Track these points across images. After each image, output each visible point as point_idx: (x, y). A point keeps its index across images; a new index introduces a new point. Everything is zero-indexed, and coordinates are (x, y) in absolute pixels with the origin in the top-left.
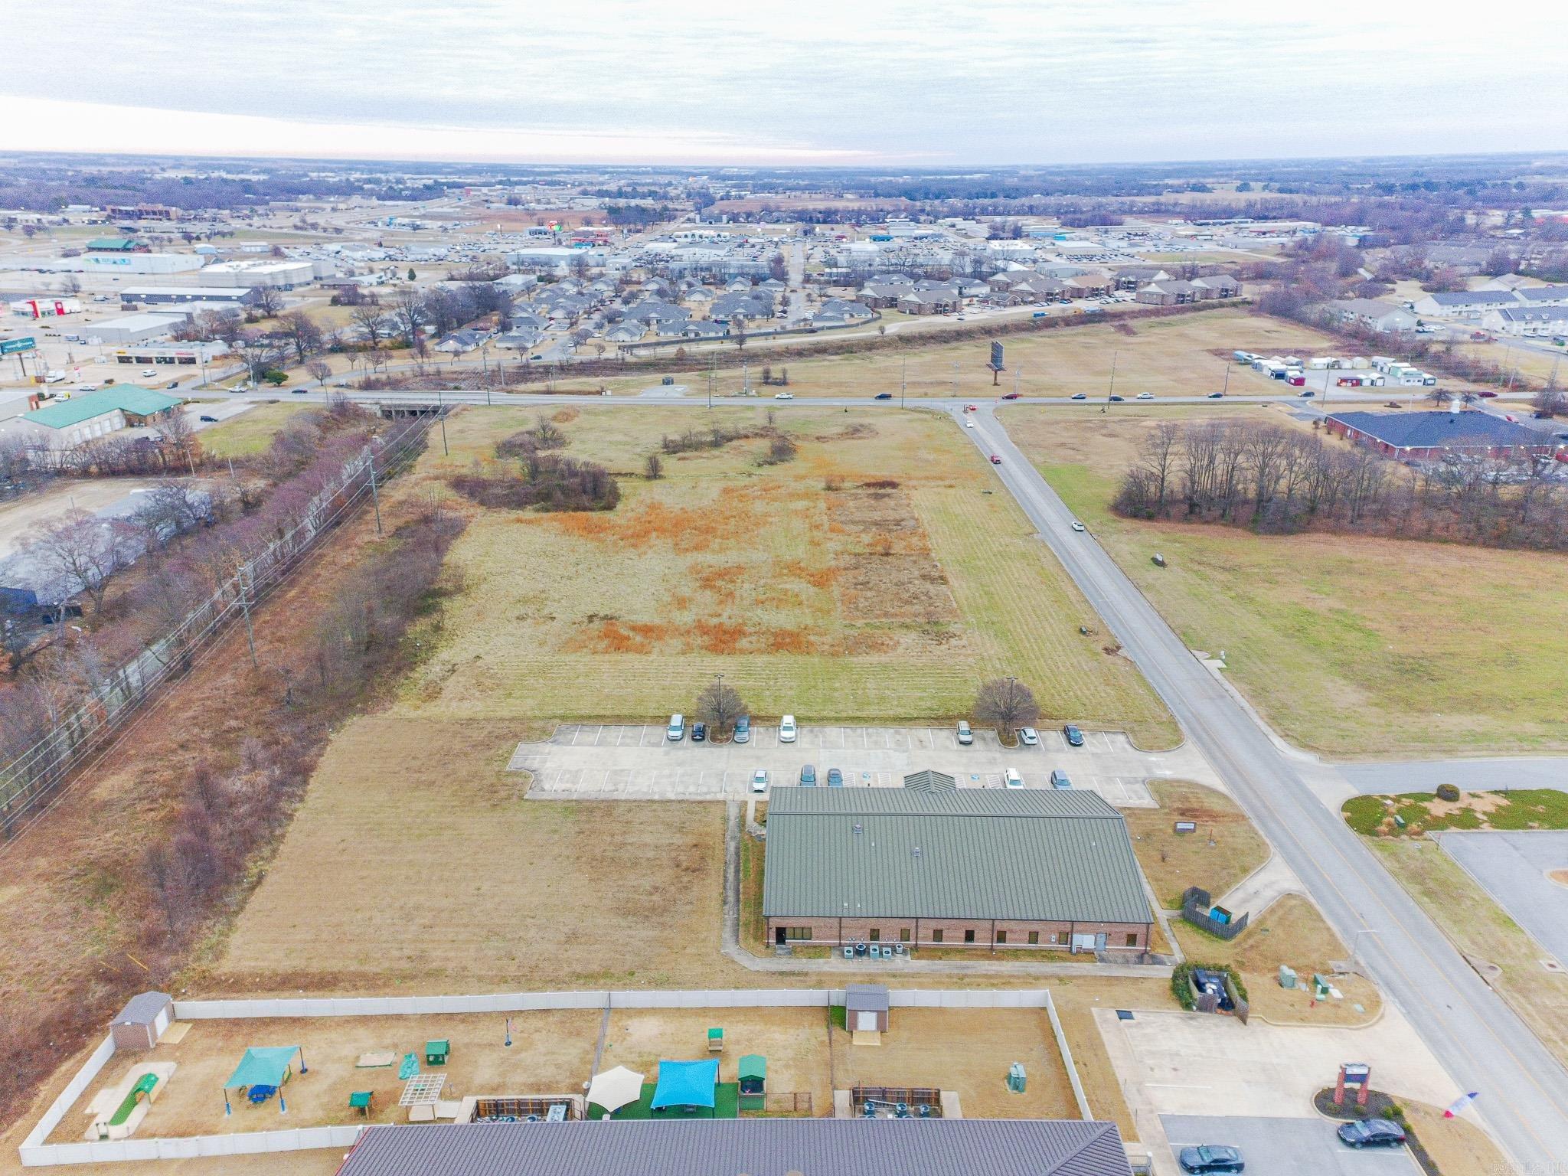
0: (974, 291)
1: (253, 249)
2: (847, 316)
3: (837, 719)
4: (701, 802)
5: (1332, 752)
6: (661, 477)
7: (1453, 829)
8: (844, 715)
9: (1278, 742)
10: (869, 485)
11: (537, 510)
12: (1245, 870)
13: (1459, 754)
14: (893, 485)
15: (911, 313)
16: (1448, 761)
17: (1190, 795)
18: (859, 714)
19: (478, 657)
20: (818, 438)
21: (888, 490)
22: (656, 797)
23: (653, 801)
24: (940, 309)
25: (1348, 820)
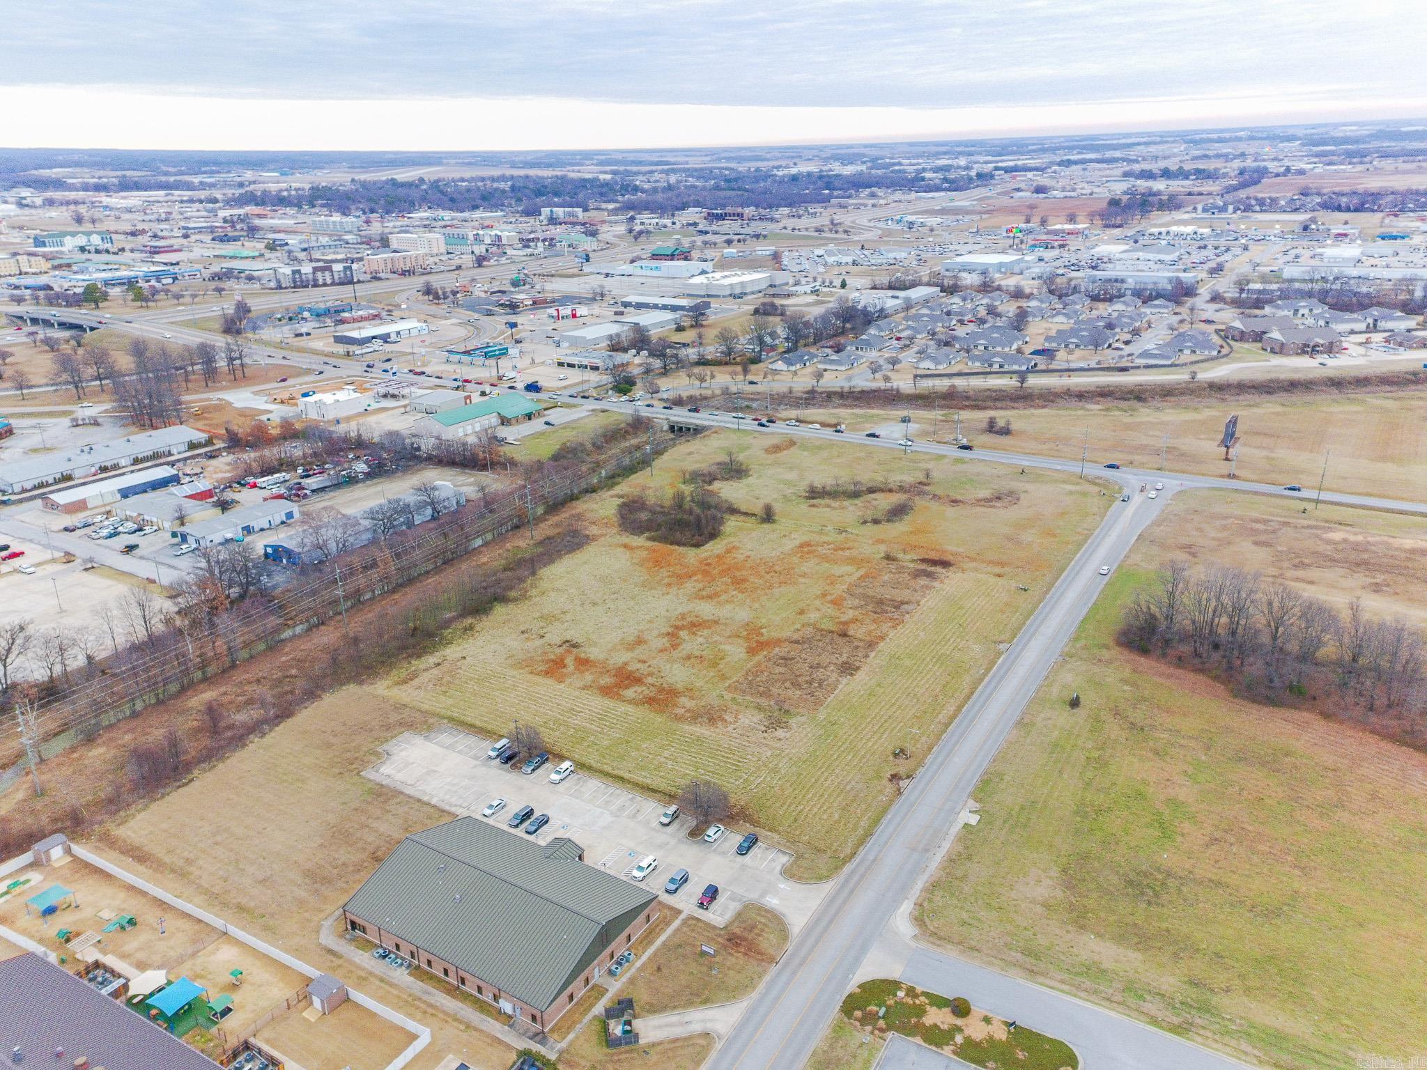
0: (1390, 325)
1: (764, 253)
2: (1187, 352)
3: (607, 774)
4: (443, 811)
5: (933, 934)
6: (774, 522)
7: (918, 1040)
8: (616, 772)
9: (906, 907)
10: (923, 560)
11: (649, 539)
12: (706, 1001)
13: (1041, 979)
14: (945, 564)
15: (1273, 351)
16: (1021, 981)
17: (759, 927)
18: (627, 776)
19: (465, 658)
20: (953, 501)
21: (938, 569)
22: (425, 799)
23: (419, 801)
24: (1308, 349)
25: (850, 996)
